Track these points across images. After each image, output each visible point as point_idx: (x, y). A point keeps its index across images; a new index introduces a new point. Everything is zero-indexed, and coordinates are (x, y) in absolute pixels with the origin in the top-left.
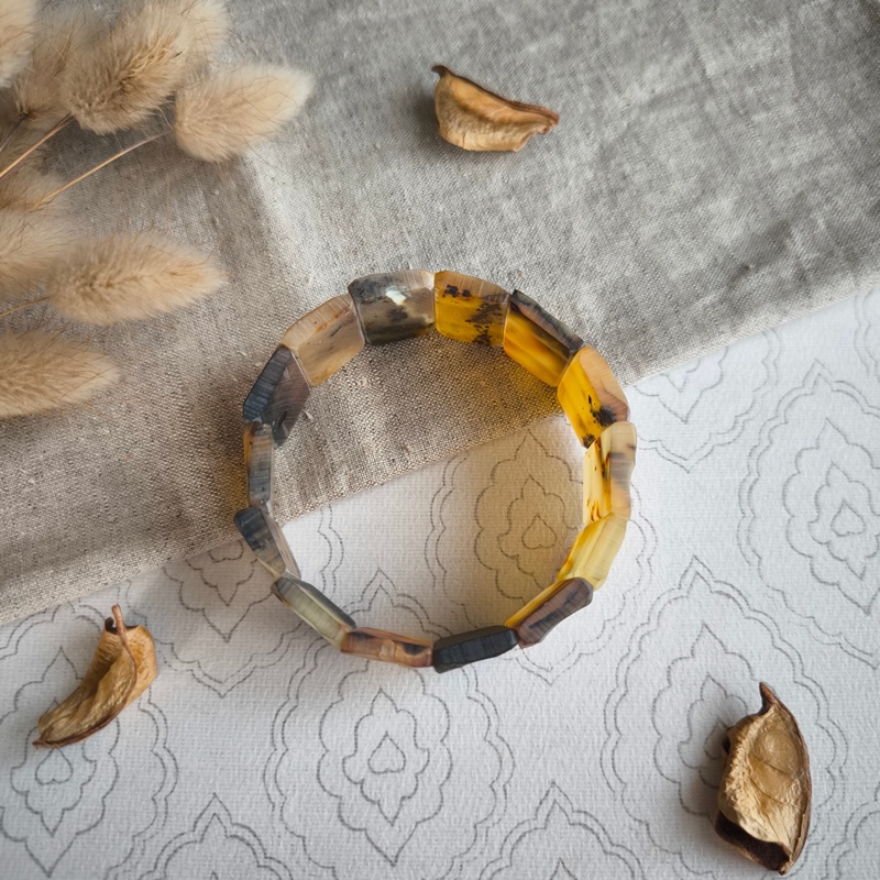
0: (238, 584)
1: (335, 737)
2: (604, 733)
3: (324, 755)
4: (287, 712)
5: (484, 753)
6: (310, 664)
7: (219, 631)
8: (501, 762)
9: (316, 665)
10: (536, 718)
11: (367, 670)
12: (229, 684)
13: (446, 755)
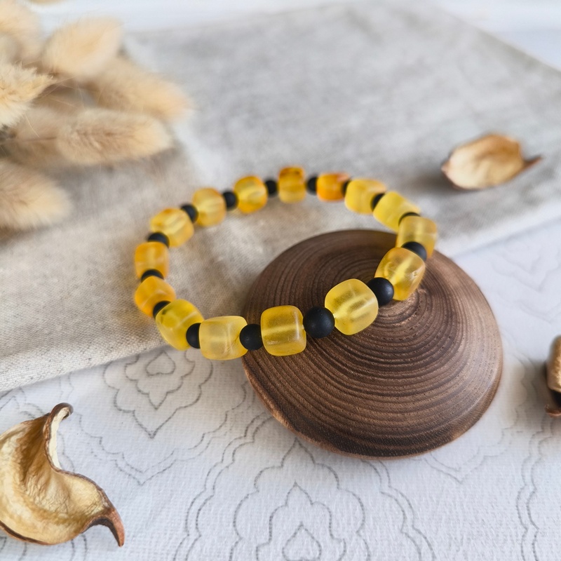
0: (168, 393)
1: (249, 525)
2: (521, 527)
3: (237, 543)
4: (203, 501)
5: (401, 545)
6: (228, 459)
7: (145, 430)
8: (420, 553)
9: (233, 460)
10: (450, 512)
11: (282, 466)
12: (149, 474)
13: (363, 545)
